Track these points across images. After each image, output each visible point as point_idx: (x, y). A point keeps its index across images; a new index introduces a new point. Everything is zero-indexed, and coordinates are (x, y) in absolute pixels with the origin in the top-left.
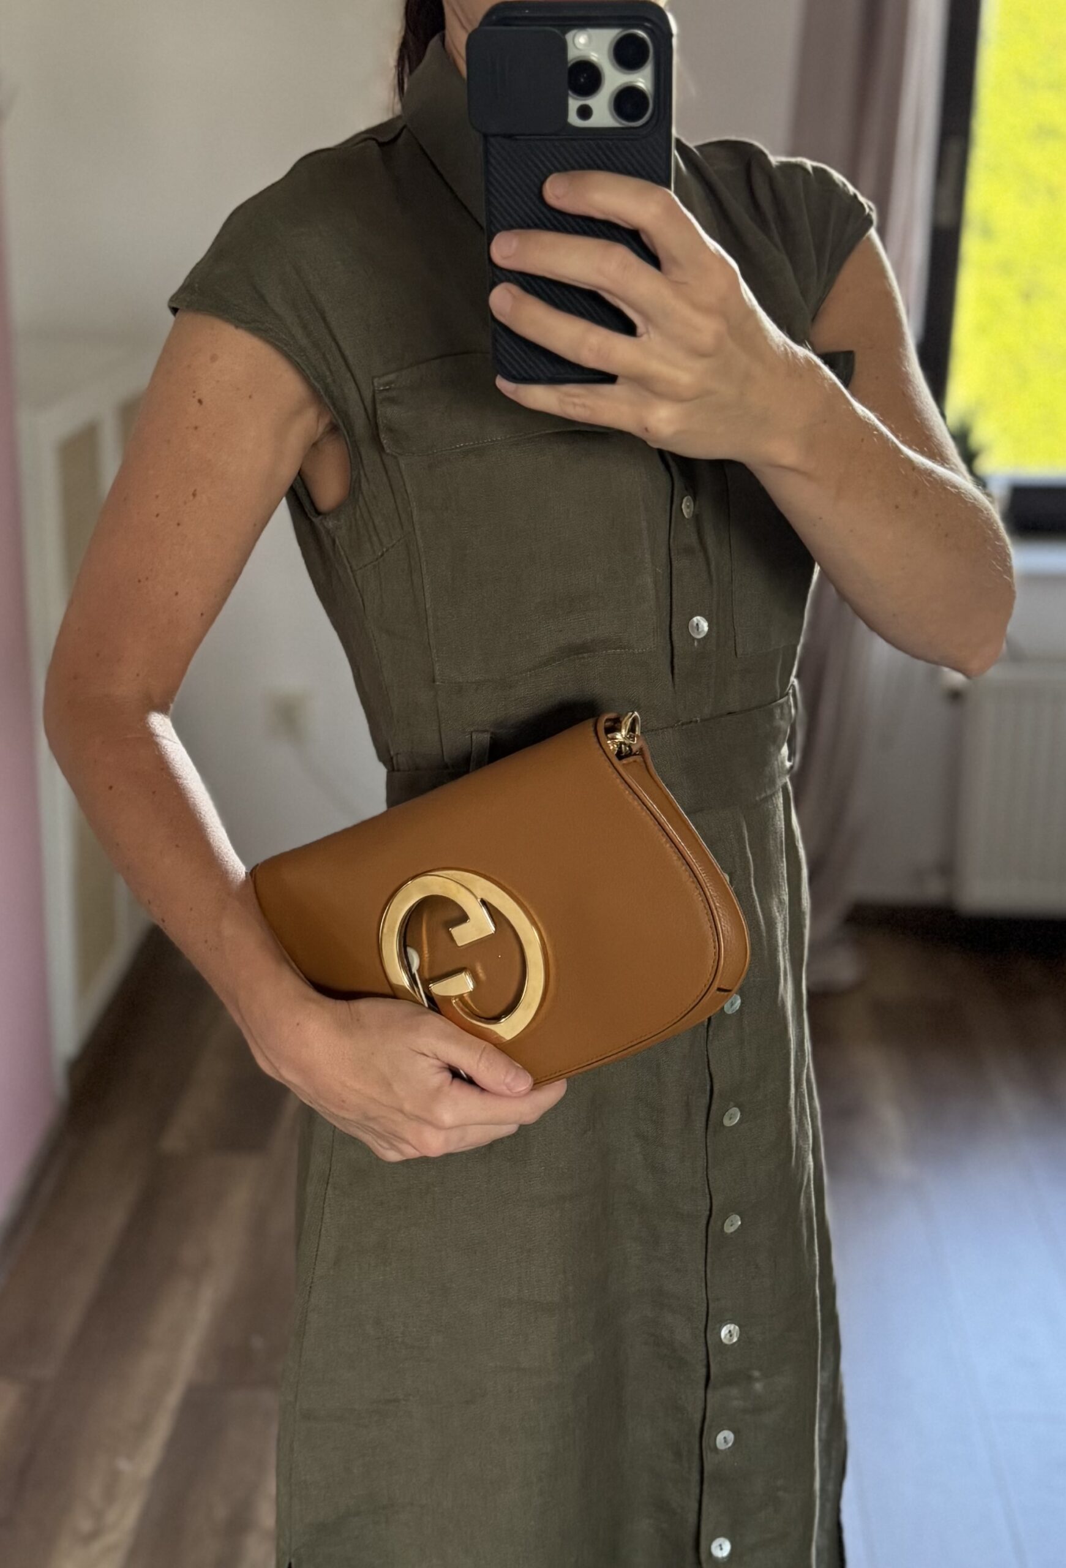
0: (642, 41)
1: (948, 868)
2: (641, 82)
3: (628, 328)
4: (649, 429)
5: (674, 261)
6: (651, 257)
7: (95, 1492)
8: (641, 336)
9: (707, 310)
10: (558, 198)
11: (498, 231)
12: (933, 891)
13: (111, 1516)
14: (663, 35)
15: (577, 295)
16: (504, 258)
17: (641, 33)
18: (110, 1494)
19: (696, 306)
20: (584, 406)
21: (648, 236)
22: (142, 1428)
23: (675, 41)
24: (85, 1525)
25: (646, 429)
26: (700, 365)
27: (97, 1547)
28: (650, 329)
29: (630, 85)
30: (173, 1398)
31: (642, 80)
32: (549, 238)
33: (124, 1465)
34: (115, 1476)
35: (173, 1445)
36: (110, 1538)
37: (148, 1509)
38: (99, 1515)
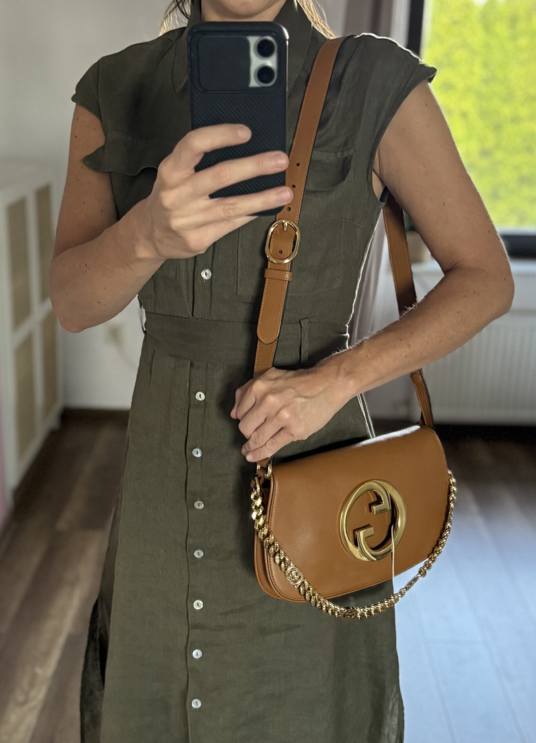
0: (270, 42)
2: (271, 64)
7: (25, 682)
13: (33, 693)
14: (281, 39)
17: (269, 38)
18: (32, 685)
22: (47, 654)
24: (21, 698)
27: (26, 708)
29: (265, 65)
30: (61, 640)
31: (271, 62)
33: (39, 671)
34: (34, 676)
35: (61, 662)
36: (32, 704)
37: (50, 690)
38: (27, 694)
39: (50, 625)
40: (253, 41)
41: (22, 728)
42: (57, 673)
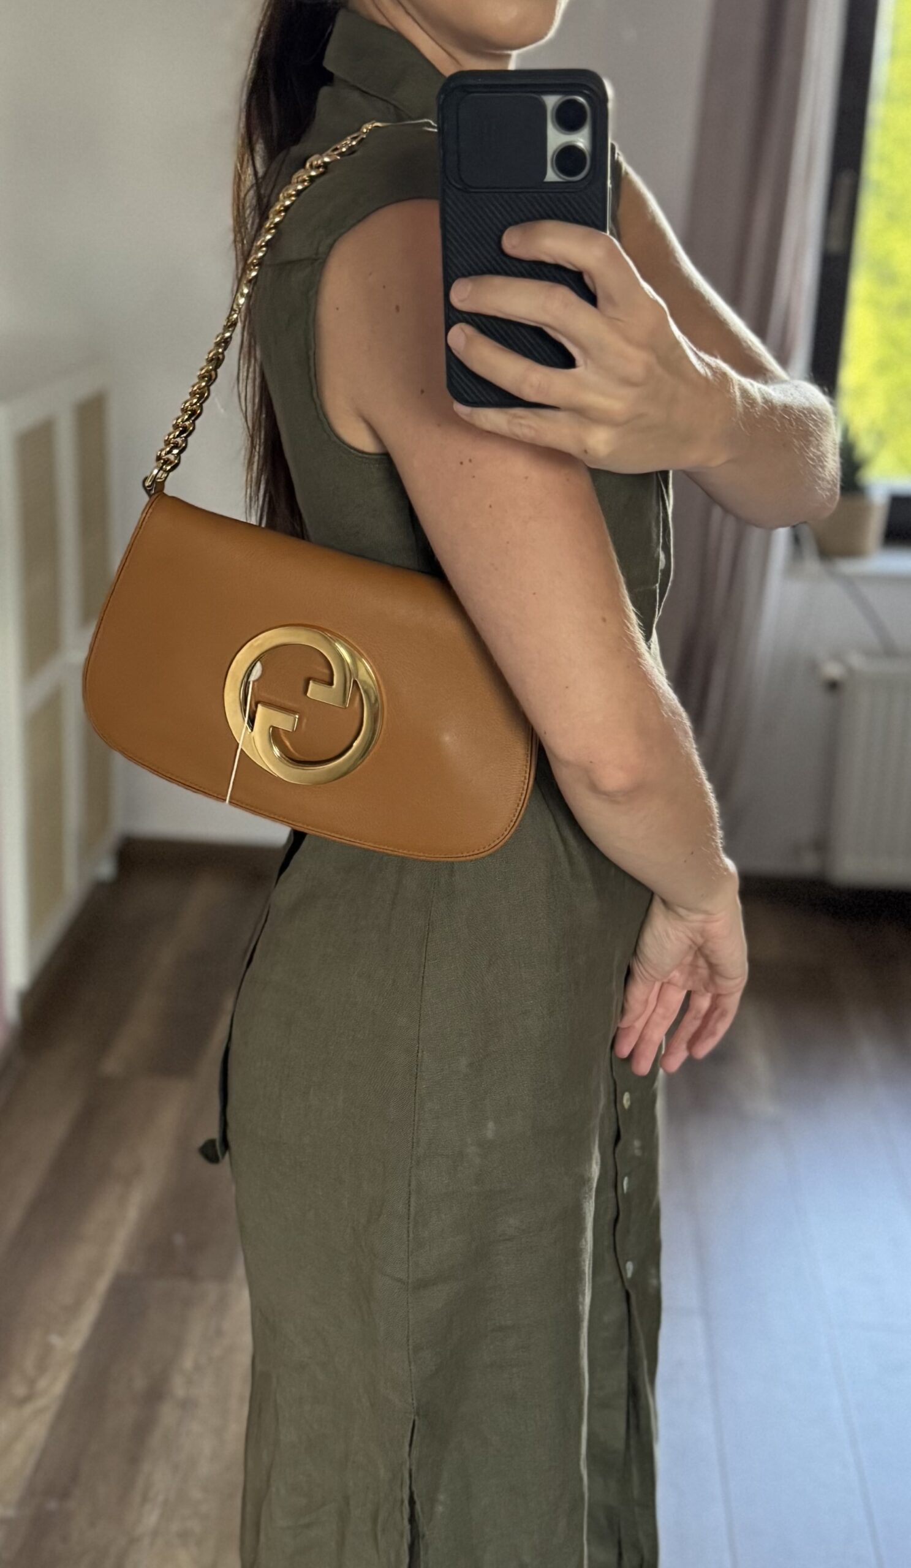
0: (581, 105)
1: (822, 845)
2: (581, 142)
3: (566, 361)
4: (588, 451)
5: (610, 300)
6: (590, 297)
7: (29, 1364)
8: (579, 367)
9: (640, 345)
10: (514, 247)
11: (458, 277)
12: (808, 864)
13: (42, 1384)
14: (599, 99)
15: (523, 331)
16: (462, 301)
17: (581, 99)
18: (42, 1367)
19: (629, 340)
20: (530, 427)
21: (591, 277)
22: (74, 1309)
23: (611, 105)
24: (20, 1390)
25: (586, 452)
26: (629, 393)
27: (28, 1409)
28: (589, 362)
29: (570, 144)
30: (102, 1285)
31: (581, 140)
32: (498, 281)
33: (55, 1340)
34: (47, 1350)
35: (99, 1325)
36: (41, 1402)
37: (74, 1378)
38: (32, 1383)
39: (82, 1255)
40: (551, 101)
41: (20, 1448)
42: (92, 1345)
